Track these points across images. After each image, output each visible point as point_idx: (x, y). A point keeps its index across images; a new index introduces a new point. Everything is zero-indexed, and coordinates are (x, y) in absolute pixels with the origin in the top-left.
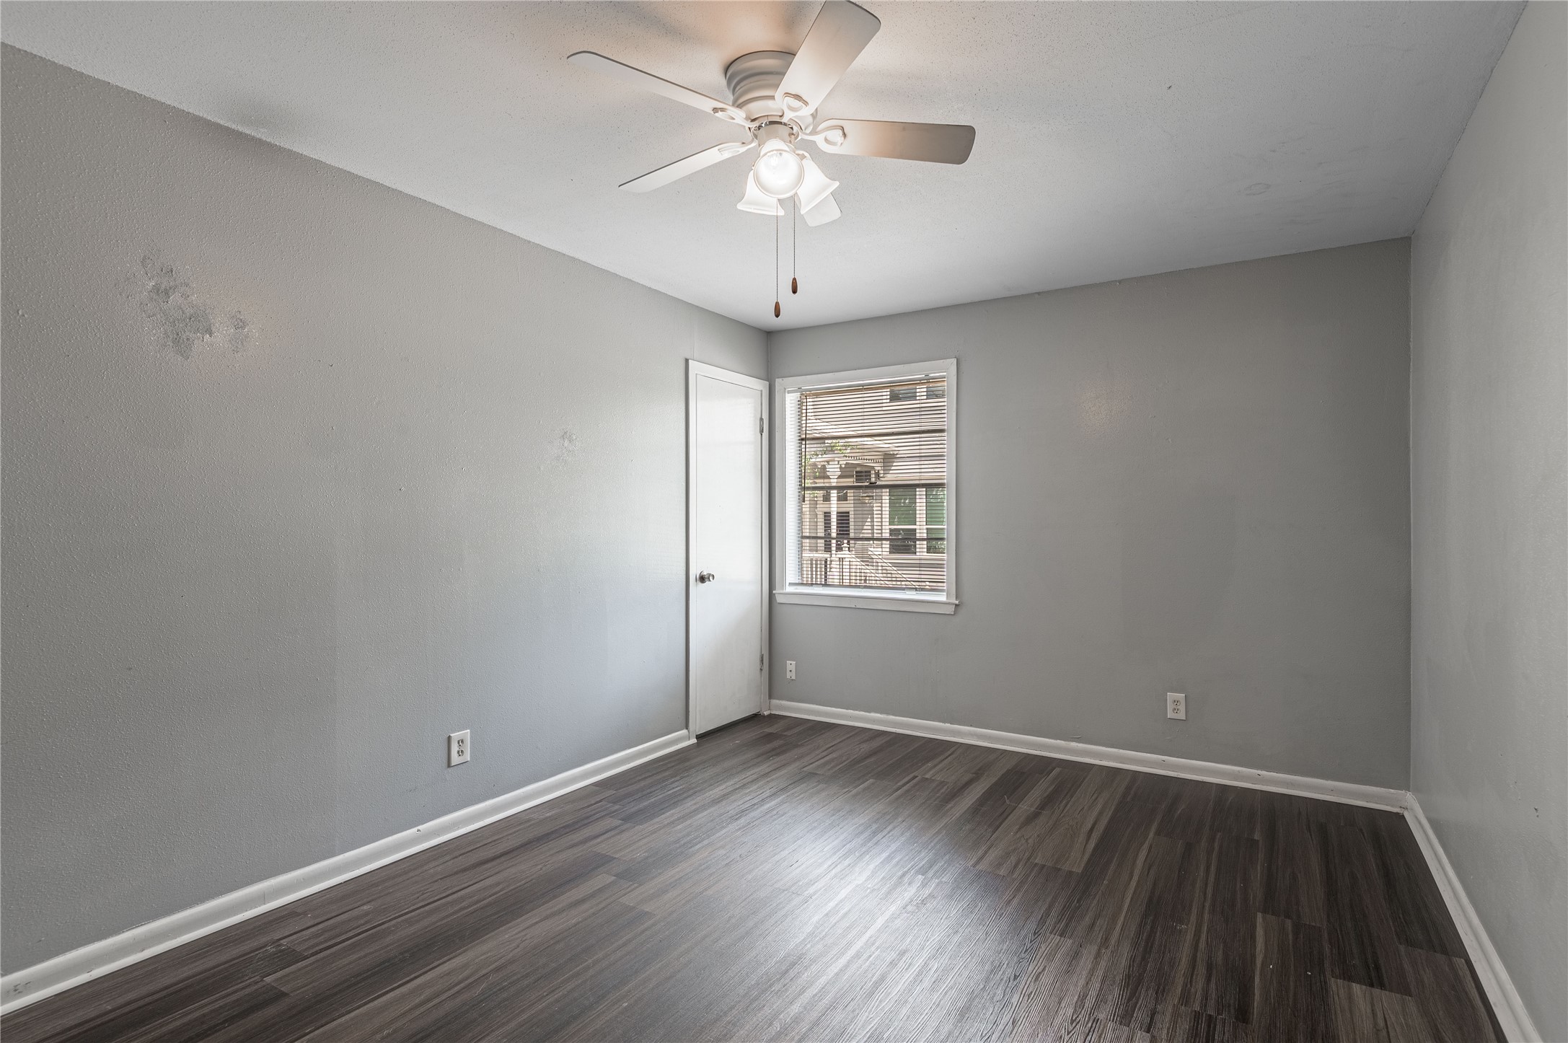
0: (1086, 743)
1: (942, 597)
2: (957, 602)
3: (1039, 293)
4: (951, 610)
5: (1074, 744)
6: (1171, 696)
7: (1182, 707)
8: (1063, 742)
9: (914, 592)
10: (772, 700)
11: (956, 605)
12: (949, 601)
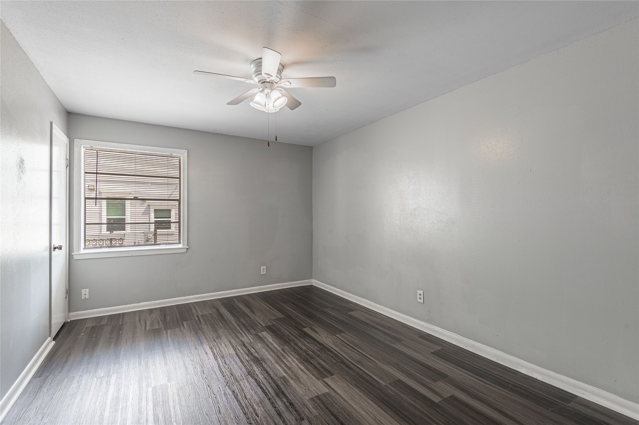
0: (237, 289)
1: (180, 246)
2: (188, 247)
3: (221, 134)
4: (185, 250)
5: (233, 291)
6: (262, 267)
7: (265, 270)
8: (229, 291)
9: (165, 245)
10: (70, 313)
11: (187, 248)
12: (184, 247)
